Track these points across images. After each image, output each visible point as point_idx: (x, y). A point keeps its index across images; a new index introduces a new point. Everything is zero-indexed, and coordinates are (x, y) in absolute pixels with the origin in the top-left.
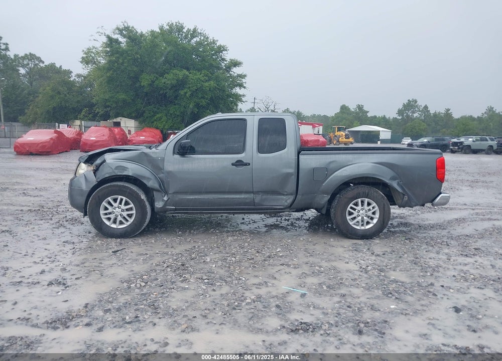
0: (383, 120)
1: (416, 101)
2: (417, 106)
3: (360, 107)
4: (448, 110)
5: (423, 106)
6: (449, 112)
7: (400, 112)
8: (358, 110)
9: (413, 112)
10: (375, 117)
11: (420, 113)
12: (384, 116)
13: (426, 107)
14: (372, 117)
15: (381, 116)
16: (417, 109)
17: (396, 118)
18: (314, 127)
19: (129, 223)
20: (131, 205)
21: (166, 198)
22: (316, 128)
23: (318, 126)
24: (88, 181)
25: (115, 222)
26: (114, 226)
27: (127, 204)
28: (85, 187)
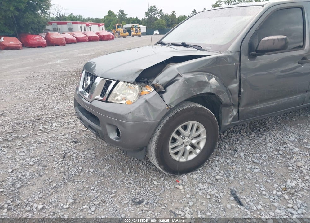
2: (156, 10)
3: (122, 12)
8: (120, 14)
9: (154, 14)
11: (158, 14)
12: (136, 17)
14: (129, 18)
15: (134, 18)
16: (156, 12)
18: (99, 26)
19: (198, 151)
20: (202, 129)
21: (235, 113)
22: (101, 27)
23: (102, 25)
24: (154, 110)
25: (183, 155)
26: (183, 160)
27: (197, 129)
28: (153, 119)
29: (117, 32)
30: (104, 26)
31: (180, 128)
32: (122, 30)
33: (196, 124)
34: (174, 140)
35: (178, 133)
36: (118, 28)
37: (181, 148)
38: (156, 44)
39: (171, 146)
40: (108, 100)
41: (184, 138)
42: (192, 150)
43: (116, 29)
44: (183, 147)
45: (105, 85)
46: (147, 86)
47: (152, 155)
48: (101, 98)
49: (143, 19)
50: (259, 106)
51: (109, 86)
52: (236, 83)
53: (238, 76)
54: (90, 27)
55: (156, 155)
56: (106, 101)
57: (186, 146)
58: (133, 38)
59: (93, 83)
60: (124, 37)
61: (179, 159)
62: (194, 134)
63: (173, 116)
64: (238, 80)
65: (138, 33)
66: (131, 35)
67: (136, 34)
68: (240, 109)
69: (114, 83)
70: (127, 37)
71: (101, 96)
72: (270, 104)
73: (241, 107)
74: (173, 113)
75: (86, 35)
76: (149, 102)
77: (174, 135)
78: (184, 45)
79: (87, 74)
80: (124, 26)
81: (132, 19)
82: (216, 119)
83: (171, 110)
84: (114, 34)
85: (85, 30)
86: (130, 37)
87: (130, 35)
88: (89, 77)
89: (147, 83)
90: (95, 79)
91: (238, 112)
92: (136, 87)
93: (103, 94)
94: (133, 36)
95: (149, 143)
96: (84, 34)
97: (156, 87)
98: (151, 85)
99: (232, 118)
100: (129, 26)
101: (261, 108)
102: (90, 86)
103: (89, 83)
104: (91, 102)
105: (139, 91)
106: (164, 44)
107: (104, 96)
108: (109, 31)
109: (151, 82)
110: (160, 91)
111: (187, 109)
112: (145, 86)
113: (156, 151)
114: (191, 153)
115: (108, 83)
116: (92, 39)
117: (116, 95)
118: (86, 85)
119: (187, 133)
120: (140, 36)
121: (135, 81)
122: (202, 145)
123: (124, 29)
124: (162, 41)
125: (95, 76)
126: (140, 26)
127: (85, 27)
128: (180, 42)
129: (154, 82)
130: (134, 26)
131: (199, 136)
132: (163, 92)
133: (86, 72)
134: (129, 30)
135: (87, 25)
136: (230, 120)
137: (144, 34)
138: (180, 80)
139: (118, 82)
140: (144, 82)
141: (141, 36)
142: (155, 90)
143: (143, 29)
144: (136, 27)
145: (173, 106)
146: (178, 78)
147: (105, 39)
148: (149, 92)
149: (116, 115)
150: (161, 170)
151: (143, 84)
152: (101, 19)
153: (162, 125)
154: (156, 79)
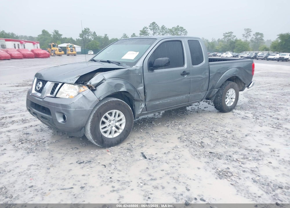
0: (70, 40)
1: (89, 30)
2: (90, 32)
3: (56, 32)
4: (106, 35)
5: (93, 32)
6: (107, 36)
7: (81, 35)
8: (55, 34)
9: (88, 36)
10: (66, 38)
11: (92, 36)
12: (71, 38)
13: (95, 33)
14: (64, 38)
15: (69, 38)
16: (90, 34)
17: (79, 39)
18: (34, 44)
19: (121, 131)
20: (122, 116)
21: (143, 106)
22: (36, 45)
23: (36, 43)
24: (89, 101)
25: (110, 133)
26: (110, 137)
27: (119, 116)
28: (88, 107)
29: (52, 50)
30: (38, 45)
31: (107, 114)
32: (58, 49)
33: (118, 112)
34: (103, 123)
35: (106, 118)
36: (53, 47)
37: (108, 129)
38: (89, 61)
39: (101, 127)
40: (57, 96)
41: (110, 121)
42: (117, 130)
43: (51, 48)
44: (110, 127)
45: (54, 86)
46: (84, 86)
47: (88, 132)
48: (51, 96)
49: (78, 40)
50: (159, 102)
51: (57, 87)
52: (142, 86)
53: (143, 82)
54: (24, 45)
55: (91, 132)
56: (55, 97)
57: (112, 127)
58: (68, 56)
59: (44, 86)
60: (59, 55)
61: (108, 136)
62: (117, 119)
63: (101, 106)
64: (143, 84)
65: (73, 53)
66: (67, 54)
67: (71, 53)
68: (146, 103)
69: (60, 84)
70: (63, 55)
71: (51, 94)
72: (166, 100)
73: (147, 102)
74: (101, 104)
75: (20, 52)
76: (85, 96)
77: (103, 119)
78: (109, 62)
79: (39, 81)
80: (59, 46)
81: (67, 40)
82: (131, 109)
83: (100, 101)
84: (49, 52)
85: (19, 48)
86: (66, 55)
87: (65, 53)
88: (41, 83)
89: (83, 84)
90: (46, 83)
91: (145, 105)
92: (76, 87)
93: (52, 93)
94: (68, 55)
95: (86, 124)
96: (18, 51)
97: (89, 87)
98: (86, 86)
99: (142, 109)
100: (64, 45)
101: (160, 103)
102: (42, 88)
103: (41, 86)
104: (43, 99)
105: (78, 90)
106: (95, 61)
107: (53, 94)
108: (44, 49)
109: (86, 84)
110: (93, 89)
111: (110, 101)
112: (82, 86)
113: (91, 129)
114: (115, 132)
115: (56, 85)
116: (27, 56)
117: (62, 93)
118: (38, 88)
119: (112, 118)
120: (75, 55)
121: (75, 83)
122: (123, 127)
123: (59, 48)
124: (94, 59)
125: (45, 81)
126: (75, 46)
127: (18, 45)
128: (106, 60)
129: (88, 84)
130: (70, 46)
131: (121, 120)
132: (95, 90)
133: (37, 79)
134: (64, 49)
135: (21, 43)
136: (141, 110)
137: (78, 53)
138: (105, 83)
139: (63, 83)
140: (82, 84)
141: (77, 55)
142: (89, 88)
143: (78, 49)
144: (71, 46)
145: (101, 99)
146: (104, 81)
147: (40, 57)
148: (85, 90)
149: (62, 105)
150: (95, 143)
151: (81, 85)
152: (35, 37)
153: (94, 112)
154: (89, 82)
